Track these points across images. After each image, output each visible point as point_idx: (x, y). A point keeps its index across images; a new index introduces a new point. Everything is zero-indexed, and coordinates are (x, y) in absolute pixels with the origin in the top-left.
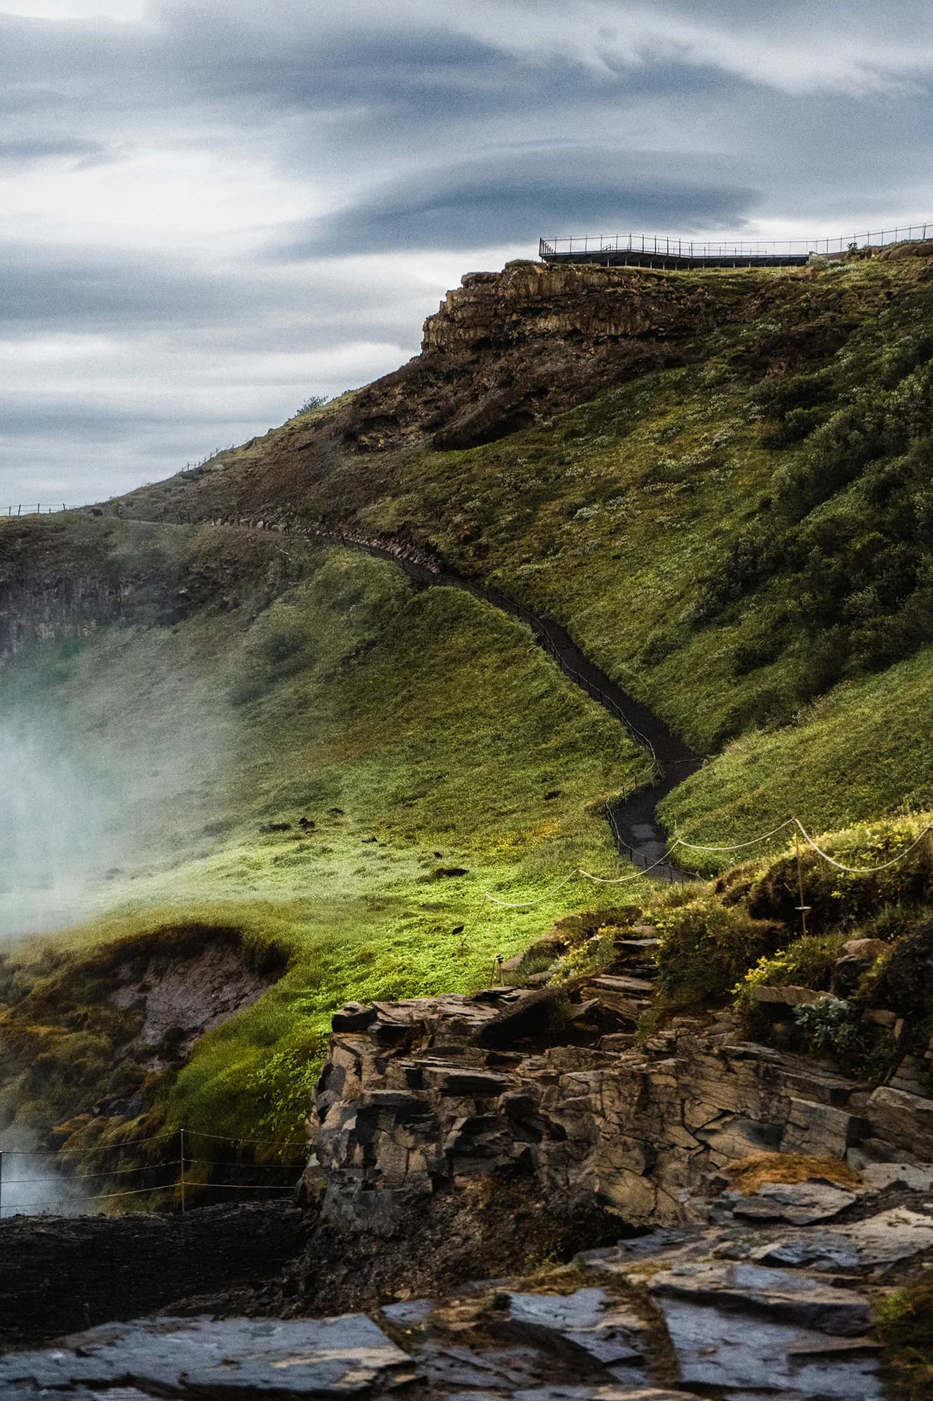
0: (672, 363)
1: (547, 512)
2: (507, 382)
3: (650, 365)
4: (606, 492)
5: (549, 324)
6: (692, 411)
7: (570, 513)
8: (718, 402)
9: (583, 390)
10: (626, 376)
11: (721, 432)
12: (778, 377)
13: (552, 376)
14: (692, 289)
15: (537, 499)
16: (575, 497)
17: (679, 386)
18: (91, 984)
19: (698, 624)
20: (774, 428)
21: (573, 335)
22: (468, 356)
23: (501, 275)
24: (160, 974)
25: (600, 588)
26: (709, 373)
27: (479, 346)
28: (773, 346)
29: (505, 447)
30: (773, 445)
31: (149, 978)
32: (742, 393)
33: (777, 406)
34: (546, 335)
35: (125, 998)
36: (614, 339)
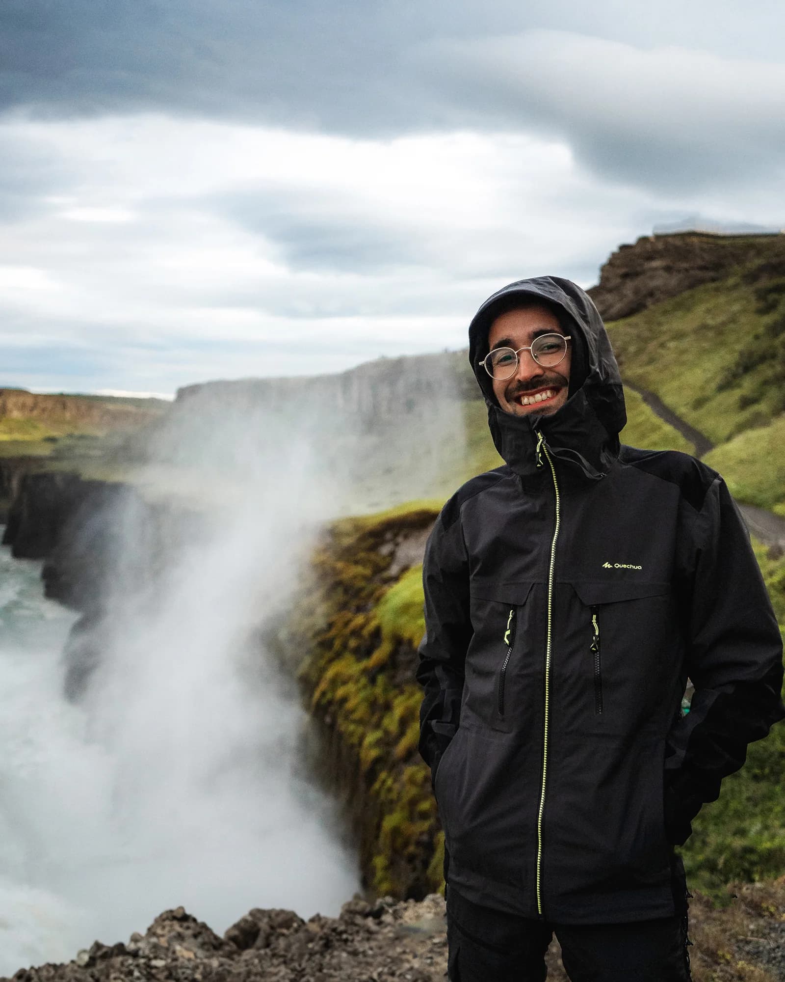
0: (713, 280)
1: (652, 346)
2: (637, 292)
3: (702, 281)
4: (679, 336)
5: (656, 264)
6: (722, 299)
7: (662, 345)
8: (735, 294)
9: (670, 294)
10: (691, 287)
11: (736, 307)
12: (765, 282)
13: (657, 288)
14: (723, 247)
15: (646, 340)
16: (664, 338)
17: (717, 290)
18: (371, 541)
19: (722, 388)
20: (761, 305)
21: (668, 269)
22: (618, 280)
23: (636, 246)
24: (406, 537)
25: (674, 377)
26: (731, 281)
27: (625, 276)
28: (762, 269)
29: (633, 319)
30: (762, 312)
31: (400, 539)
32: (747, 291)
33: (762, 295)
34: (656, 269)
35: (385, 550)
36: (687, 270)
